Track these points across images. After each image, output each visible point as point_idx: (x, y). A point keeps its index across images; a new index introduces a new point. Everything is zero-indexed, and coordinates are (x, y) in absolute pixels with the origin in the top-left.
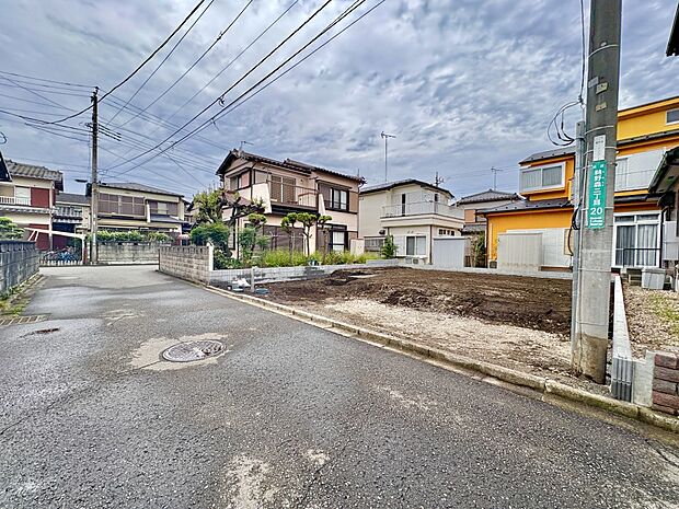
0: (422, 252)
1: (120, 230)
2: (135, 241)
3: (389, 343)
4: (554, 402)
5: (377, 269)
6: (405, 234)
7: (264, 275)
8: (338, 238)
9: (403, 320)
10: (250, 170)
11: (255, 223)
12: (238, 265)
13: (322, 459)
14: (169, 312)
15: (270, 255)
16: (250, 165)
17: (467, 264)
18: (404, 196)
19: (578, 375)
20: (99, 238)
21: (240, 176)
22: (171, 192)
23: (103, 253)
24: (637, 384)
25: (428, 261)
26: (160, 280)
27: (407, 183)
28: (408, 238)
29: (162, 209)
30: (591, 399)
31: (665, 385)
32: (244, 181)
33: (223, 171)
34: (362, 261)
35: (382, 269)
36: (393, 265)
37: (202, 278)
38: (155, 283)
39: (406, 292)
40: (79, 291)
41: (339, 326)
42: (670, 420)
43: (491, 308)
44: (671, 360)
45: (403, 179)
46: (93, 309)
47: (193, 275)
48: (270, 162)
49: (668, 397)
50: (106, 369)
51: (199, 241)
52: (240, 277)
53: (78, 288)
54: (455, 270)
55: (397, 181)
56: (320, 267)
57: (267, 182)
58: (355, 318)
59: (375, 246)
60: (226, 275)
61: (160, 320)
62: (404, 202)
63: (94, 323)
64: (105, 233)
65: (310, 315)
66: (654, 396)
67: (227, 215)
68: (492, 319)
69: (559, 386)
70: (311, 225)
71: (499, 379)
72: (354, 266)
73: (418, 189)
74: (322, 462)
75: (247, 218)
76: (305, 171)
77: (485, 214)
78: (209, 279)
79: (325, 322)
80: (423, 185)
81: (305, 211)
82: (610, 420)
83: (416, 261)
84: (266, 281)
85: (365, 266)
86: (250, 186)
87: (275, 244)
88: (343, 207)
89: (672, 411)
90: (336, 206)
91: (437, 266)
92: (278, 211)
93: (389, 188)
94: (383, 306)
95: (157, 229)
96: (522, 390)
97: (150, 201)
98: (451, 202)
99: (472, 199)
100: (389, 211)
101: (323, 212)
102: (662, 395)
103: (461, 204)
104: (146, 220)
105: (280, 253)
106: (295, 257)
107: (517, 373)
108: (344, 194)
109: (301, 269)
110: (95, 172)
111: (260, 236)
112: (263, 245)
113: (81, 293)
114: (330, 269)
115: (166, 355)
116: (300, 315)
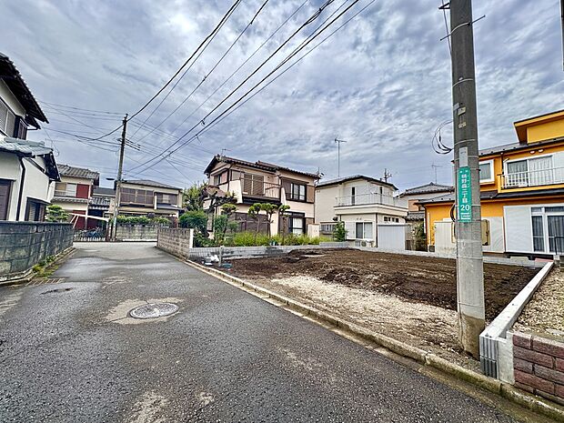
0: (369, 236)
1: (134, 215)
2: (143, 223)
3: (309, 313)
4: (429, 373)
5: (328, 250)
6: (355, 220)
7: (232, 252)
8: (297, 223)
9: (331, 294)
10: (228, 170)
11: (227, 211)
12: (213, 244)
13: (208, 400)
14: (150, 279)
15: (240, 236)
16: (228, 166)
17: (408, 248)
18: (353, 189)
19: (461, 351)
20: (118, 221)
21: (220, 175)
22: (173, 186)
23: (120, 232)
24: (501, 362)
25: (375, 244)
26: (155, 254)
27: (355, 178)
28: (357, 224)
29: (166, 199)
30: (461, 373)
31: (523, 364)
32: (224, 178)
33: (209, 171)
34: (316, 242)
35: (332, 250)
36: (344, 247)
37: (184, 253)
38: (150, 257)
39: (342, 271)
40: (94, 261)
41: (274, 297)
42: (527, 398)
43: (411, 287)
44: (526, 340)
45: (353, 175)
46: (98, 275)
47: (179, 251)
48: (243, 164)
49: (527, 376)
50: (87, 321)
51: (185, 224)
52: (213, 254)
53: (93, 259)
54: (397, 252)
55: (348, 176)
56: (280, 247)
57: (240, 179)
58: (291, 292)
59: (330, 230)
60: (202, 252)
61: (140, 286)
62: (353, 193)
63: (94, 286)
64: (123, 217)
65: (254, 287)
66: (515, 375)
67: (207, 205)
68: (411, 297)
69: (438, 359)
70: (272, 212)
71: (389, 350)
72: (308, 247)
73: (366, 183)
74: (207, 402)
75: (221, 207)
76: (271, 170)
77: (423, 204)
78: (189, 255)
79: (264, 293)
80: (369, 180)
81: (269, 201)
82: (472, 394)
83: (364, 244)
84: (232, 258)
85: (318, 247)
86: (228, 182)
87: (244, 227)
88: (302, 198)
89: (532, 389)
90: (296, 197)
91: (382, 249)
92: (247, 201)
93: (340, 183)
94: (321, 282)
95: (161, 214)
96: (405, 361)
97: (157, 193)
98: (395, 194)
99: (415, 191)
100: (341, 201)
101: (284, 202)
102: (522, 374)
103: (406, 195)
104: (153, 207)
105: (247, 235)
106: (260, 238)
107: (405, 346)
108: (302, 188)
109: (263, 248)
110: (120, 173)
111: (232, 221)
112: (233, 228)
113: (95, 263)
114: (288, 249)
115: (133, 313)
116: (248, 287)
